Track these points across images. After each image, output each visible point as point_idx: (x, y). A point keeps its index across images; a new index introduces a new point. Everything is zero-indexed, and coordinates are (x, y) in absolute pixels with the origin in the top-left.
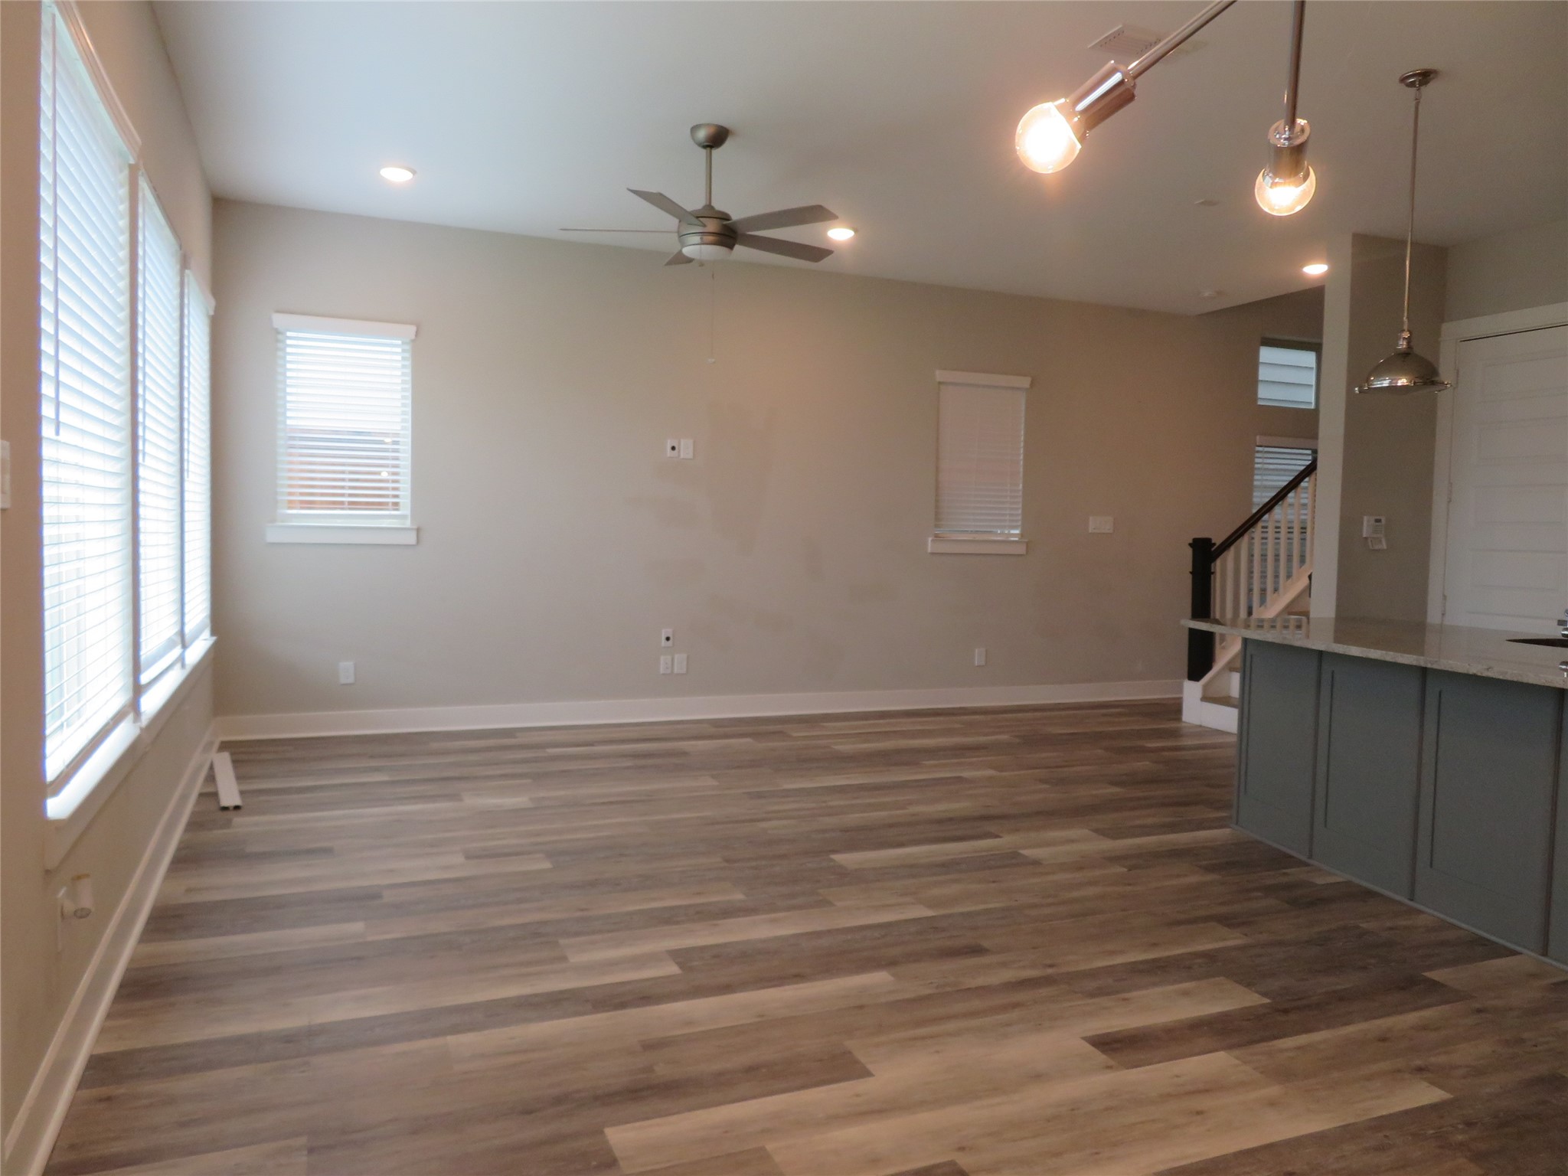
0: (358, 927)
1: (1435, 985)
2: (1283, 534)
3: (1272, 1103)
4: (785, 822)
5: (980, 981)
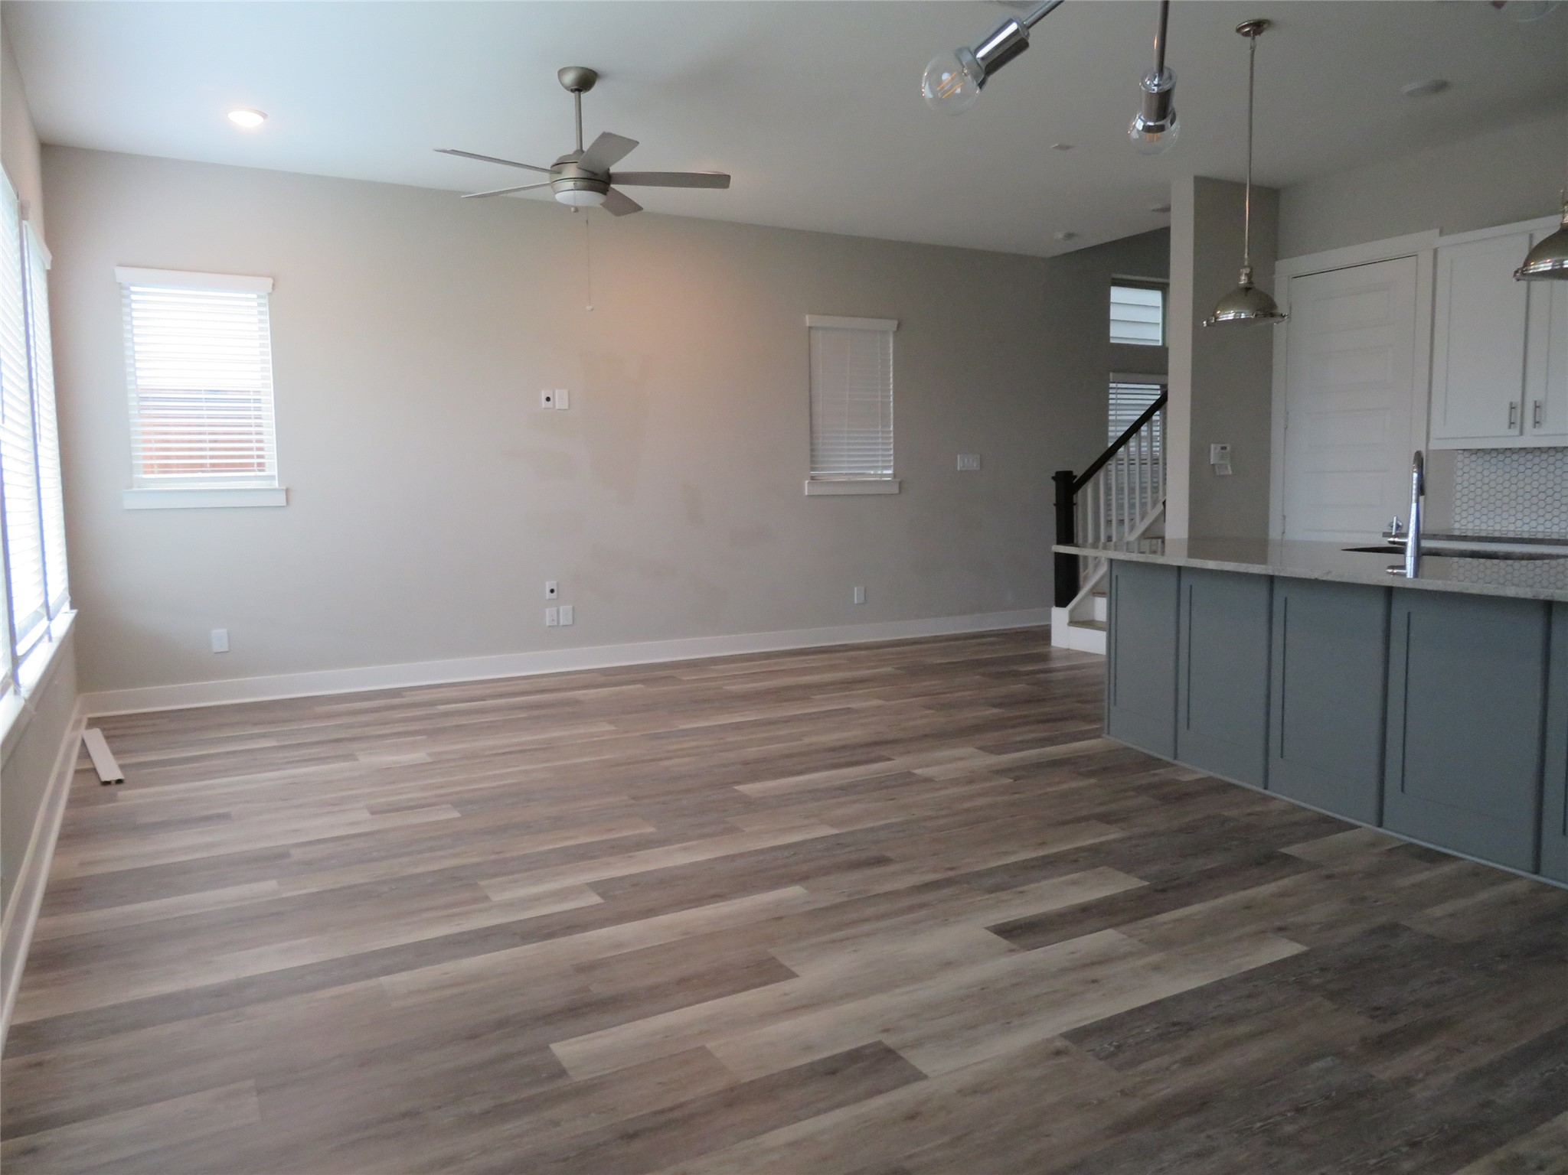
0: (271, 885)
1: (1288, 859)
3: (1157, 968)
4: (686, 760)
5: (888, 887)
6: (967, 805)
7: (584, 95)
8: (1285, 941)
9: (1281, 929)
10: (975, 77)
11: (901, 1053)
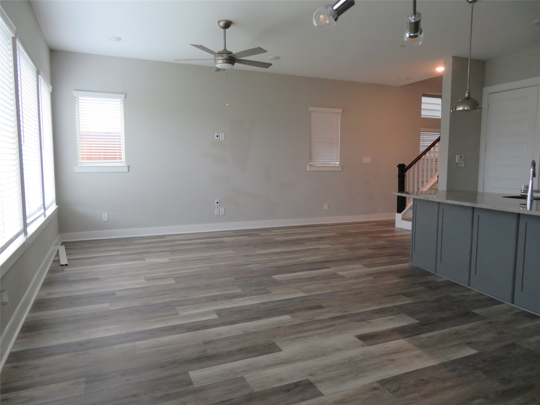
0: (106, 305)
1: (475, 315)
2: (429, 162)
3: (418, 356)
4: (257, 265)
5: (321, 318)
6: (355, 287)
7: (227, 30)
8: (470, 348)
9: (468, 343)
10: (333, 16)
11: (315, 384)
